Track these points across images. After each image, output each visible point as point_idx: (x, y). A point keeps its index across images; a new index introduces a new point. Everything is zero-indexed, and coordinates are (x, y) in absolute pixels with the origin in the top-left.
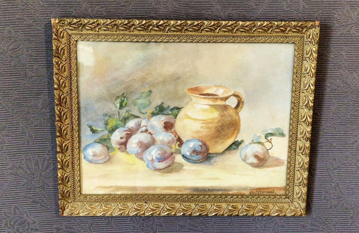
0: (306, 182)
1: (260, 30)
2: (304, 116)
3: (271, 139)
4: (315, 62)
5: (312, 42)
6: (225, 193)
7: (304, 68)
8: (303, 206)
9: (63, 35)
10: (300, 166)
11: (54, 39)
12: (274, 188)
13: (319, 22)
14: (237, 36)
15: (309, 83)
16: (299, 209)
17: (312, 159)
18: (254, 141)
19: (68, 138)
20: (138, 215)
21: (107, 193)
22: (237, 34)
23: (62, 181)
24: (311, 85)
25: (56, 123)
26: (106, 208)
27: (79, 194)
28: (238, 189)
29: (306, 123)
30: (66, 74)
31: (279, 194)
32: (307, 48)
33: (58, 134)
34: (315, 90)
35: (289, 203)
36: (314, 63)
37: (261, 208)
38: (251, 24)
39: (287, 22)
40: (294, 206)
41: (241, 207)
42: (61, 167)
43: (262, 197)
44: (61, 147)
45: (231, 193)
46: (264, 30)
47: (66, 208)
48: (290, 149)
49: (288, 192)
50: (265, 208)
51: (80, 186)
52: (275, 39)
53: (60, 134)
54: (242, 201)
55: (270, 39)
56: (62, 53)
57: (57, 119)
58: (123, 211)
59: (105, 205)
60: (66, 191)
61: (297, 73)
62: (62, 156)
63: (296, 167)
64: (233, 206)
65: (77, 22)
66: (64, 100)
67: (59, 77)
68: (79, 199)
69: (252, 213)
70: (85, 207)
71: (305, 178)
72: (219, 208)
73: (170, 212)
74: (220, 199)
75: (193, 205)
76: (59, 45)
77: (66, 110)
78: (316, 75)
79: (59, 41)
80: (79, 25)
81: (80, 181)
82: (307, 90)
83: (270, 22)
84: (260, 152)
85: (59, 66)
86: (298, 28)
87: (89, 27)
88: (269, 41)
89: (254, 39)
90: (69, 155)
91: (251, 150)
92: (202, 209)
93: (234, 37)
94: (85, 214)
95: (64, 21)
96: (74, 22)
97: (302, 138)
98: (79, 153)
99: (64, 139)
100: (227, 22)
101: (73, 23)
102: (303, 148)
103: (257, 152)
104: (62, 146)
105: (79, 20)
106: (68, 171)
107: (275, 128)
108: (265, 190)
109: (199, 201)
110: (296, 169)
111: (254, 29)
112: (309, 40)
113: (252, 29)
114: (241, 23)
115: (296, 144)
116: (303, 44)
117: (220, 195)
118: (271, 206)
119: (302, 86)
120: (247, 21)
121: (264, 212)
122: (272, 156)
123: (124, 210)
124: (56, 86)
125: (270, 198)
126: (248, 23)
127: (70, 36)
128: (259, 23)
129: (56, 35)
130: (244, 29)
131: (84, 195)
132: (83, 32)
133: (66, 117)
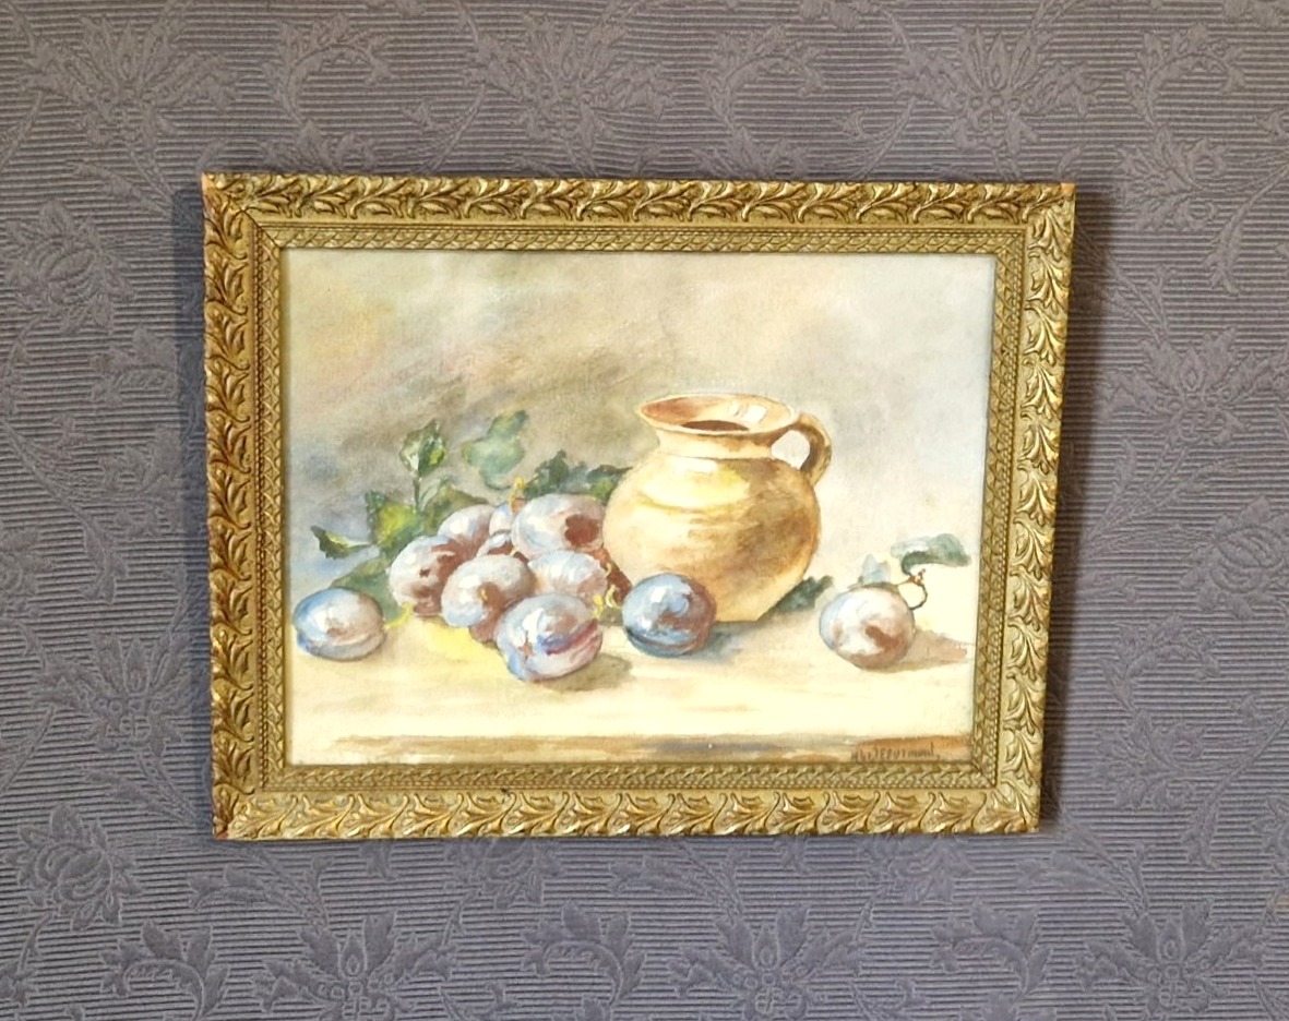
0: (1037, 714)
1: (883, 212)
2: (1029, 496)
3: (920, 574)
4: (1063, 316)
5: (1052, 252)
6: (771, 756)
7: (1026, 336)
8: (1029, 797)
9: (239, 230)
10: (1019, 662)
11: (211, 242)
12: (932, 740)
13: (1072, 185)
14: (810, 232)
15: (1044, 385)
16: (1018, 808)
17: (1058, 640)
18: (866, 582)
19: (247, 574)
20: (480, 834)
21: (374, 761)
22: (810, 225)
23: (225, 720)
24: (1050, 393)
25: (210, 521)
26: (371, 813)
27: (281, 763)
28: (812, 745)
29: (1036, 517)
30: (244, 358)
31: (950, 759)
32: (1036, 270)
33: (215, 559)
34: (1063, 407)
35: (984, 787)
36: (1059, 317)
37: (891, 806)
38: (854, 192)
39: (971, 186)
40: (1001, 798)
41: (824, 804)
42: (223, 672)
43: (894, 768)
44: (223, 601)
45: (789, 756)
46: (896, 211)
47: (235, 812)
48: (986, 605)
49: (979, 750)
50: (903, 806)
51: (283, 737)
52: (932, 241)
53: (222, 557)
54: (827, 784)
55: (914, 241)
56: (233, 288)
57: (213, 506)
58: (429, 821)
59: (367, 800)
60: (237, 752)
61: (1003, 352)
62: (226, 634)
63: (1004, 667)
64: (796, 803)
65: (286, 187)
66: (239, 444)
67: (221, 367)
68: (282, 782)
69: (860, 824)
70: (299, 807)
71: (1033, 704)
72: (750, 807)
73: (586, 823)
74: (754, 776)
75: (663, 799)
76: (225, 260)
77: (243, 478)
78: (1067, 358)
79: (223, 246)
80: (291, 197)
81: (283, 719)
82: (1037, 407)
83: (914, 182)
84: (888, 619)
85: (223, 331)
86: (1005, 205)
87: (324, 202)
88: (911, 248)
89: (862, 239)
90: (251, 632)
91: (857, 611)
92: (694, 812)
93: (797, 233)
94: (301, 831)
95: (243, 181)
96: (277, 185)
97: (1022, 569)
98: (283, 623)
99: (234, 574)
100: (775, 185)
101: (273, 189)
102: (1027, 602)
103: (875, 617)
104: (228, 599)
105: (291, 180)
106: (244, 686)
107: (934, 534)
108: (902, 747)
109: (685, 783)
110: (1006, 673)
111: (862, 210)
112: (1040, 243)
113: (855, 207)
114: (820, 188)
115: (1004, 588)
116: (1023, 257)
117: (754, 764)
118: (923, 798)
119: (1022, 396)
120: (841, 181)
121: (899, 821)
122: (924, 629)
123: (431, 816)
124: (211, 398)
125: (921, 771)
126: (843, 189)
127: (261, 230)
128: (879, 190)
129: (216, 229)
130: (832, 208)
131: (298, 767)
132: (304, 219)
133: (243, 501)
